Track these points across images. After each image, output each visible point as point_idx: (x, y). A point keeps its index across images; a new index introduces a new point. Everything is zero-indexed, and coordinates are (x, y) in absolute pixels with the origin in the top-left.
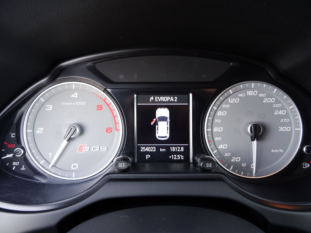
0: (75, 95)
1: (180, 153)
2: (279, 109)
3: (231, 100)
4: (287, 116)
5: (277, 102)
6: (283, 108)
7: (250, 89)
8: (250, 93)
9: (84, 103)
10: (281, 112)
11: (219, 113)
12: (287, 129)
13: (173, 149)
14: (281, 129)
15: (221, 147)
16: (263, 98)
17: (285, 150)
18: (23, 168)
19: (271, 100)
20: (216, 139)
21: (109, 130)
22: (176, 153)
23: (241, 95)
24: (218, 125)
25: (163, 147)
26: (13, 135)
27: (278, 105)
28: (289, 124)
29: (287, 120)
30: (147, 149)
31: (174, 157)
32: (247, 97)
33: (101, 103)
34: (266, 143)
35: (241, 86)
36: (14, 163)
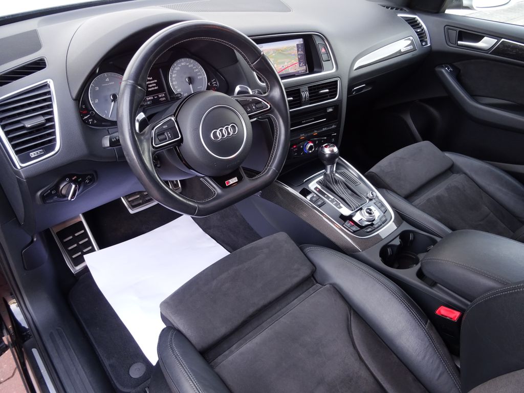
0: (107, 80)
1: (163, 97)
2: (196, 69)
3: (177, 69)
4: (199, 71)
5: (194, 66)
6: (197, 68)
7: (182, 62)
8: (183, 64)
9: (113, 83)
11: (173, 76)
12: (201, 77)
13: (160, 96)
14: (199, 78)
15: (178, 90)
16: (188, 65)
18: (95, 122)
19: (192, 65)
20: (176, 87)
22: (162, 97)
23: (180, 66)
24: (174, 81)
25: (155, 96)
27: (194, 68)
28: (201, 75)
29: (200, 73)
30: (149, 98)
31: (162, 99)
32: (182, 66)
34: (195, 85)
35: (178, 61)
36: (90, 120)
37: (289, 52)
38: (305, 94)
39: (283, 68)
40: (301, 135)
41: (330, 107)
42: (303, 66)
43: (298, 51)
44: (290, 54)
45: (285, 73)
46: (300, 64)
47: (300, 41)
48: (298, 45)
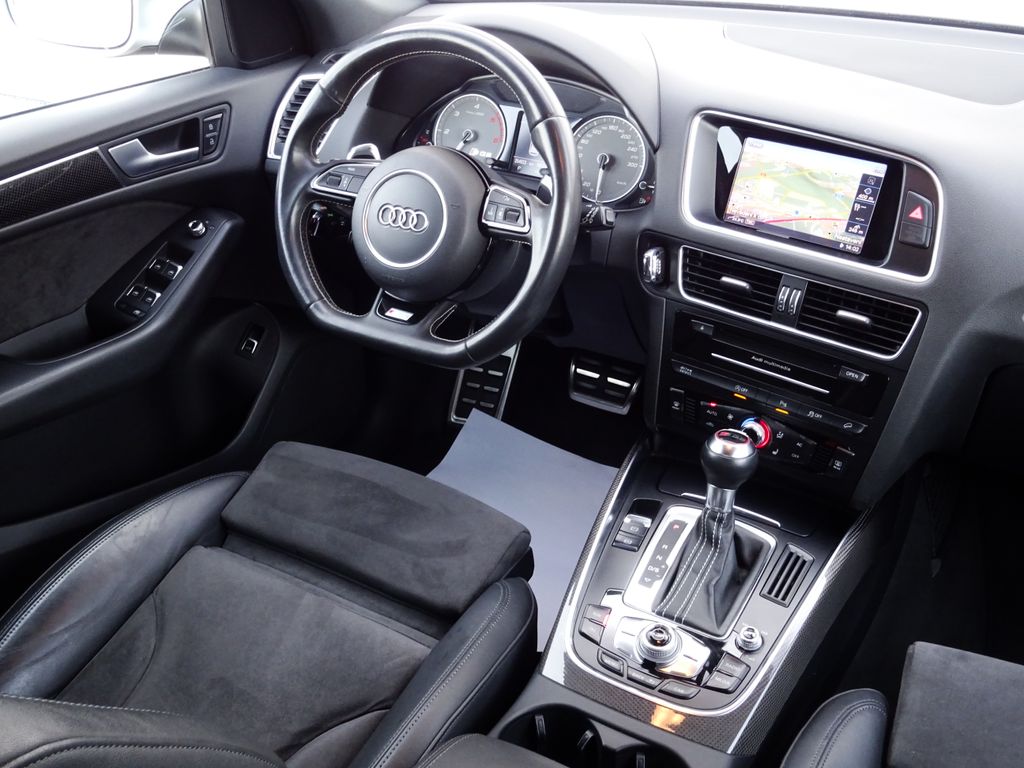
0: (477, 106)
2: (631, 146)
3: (595, 131)
4: (637, 153)
5: (632, 139)
6: (636, 146)
9: (482, 114)
10: (633, 149)
11: (583, 141)
12: (634, 165)
14: (630, 164)
16: (620, 134)
17: (628, 182)
19: (628, 137)
21: (495, 141)
23: (604, 128)
26: (427, 132)
27: (632, 143)
28: (637, 161)
29: (636, 157)
32: (608, 130)
33: (494, 116)
34: (612, 175)
37: (832, 185)
38: (790, 296)
39: (794, 216)
40: (738, 388)
41: (857, 368)
42: (857, 234)
43: (861, 191)
44: (832, 191)
45: (794, 229)
46: (850, 225)
47: (879, 170)
48: (865, 178)
